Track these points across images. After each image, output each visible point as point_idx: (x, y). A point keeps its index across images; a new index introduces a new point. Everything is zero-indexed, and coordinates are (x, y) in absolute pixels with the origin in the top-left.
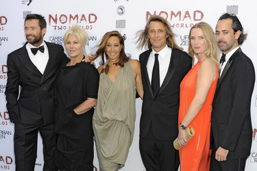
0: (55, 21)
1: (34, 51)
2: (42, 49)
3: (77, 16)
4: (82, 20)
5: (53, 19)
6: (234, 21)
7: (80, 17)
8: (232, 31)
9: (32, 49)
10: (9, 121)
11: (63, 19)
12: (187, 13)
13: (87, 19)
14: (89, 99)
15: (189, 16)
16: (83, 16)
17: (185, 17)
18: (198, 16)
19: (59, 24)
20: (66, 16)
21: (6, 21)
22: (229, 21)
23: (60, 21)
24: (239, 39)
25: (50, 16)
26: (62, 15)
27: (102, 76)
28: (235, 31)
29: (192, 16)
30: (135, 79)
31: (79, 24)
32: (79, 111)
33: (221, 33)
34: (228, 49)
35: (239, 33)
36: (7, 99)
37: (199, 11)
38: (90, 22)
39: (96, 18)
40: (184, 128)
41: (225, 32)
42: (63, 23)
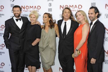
0: (24, 8)
2: (20, 20)
3: (33, 7)
4: (35, 8)
6: (95, 9)
8: (95, 13)
9: (16, 19)
11: (27, 8)
12: (76, 6)
13: (37, 8)
15: (77, 7)
17: (75, 7)
18: (80, 7)
19: (25, 9)
20: (28, 7)
22: (93, 9)
24: (97, 16)
26: (27, 6)
27: (43, 30)
28: (96, 13)
29: (78, 7)
30: (56, 31)
32: (34, 44)
33: (90, 14)
34: (94, 20)
35: (97, 14)
36: (4, 39)
37: (80, 5)
39: (40, 8)
40: (77, 50)
41: (92, 14)
42: (27, 9)
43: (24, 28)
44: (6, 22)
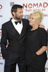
0: (26, 7)
1: (16, 23)
3: (37, 4)
4: (40, 6)
5: (25, 6)
7: (39, 5)
9: (15, 22)
10: (2, 57)
11: (30, 6)
13: (43, 5)
14: (43, 47)
16: (41, 4)
20: (31, 4)
21: (2, 7)
23: (29, 7)
25: (24, 5)
26: (30, 4)
31: (38, 8)
32: (39, 53)
38: (44, 7)
39: (47, 5)
42: (30, 8)
44: (3, 25)
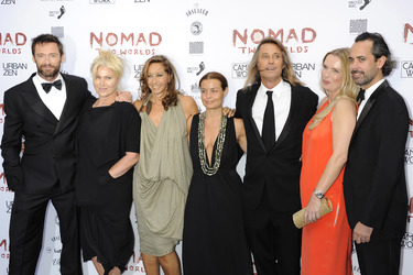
2: (58, 85)
6: (375, 44)
8: (373, 58)
9: (43, 85)
14: (129, 153)
22: (369, 43)
24: (383, 68)
28: (377, 57)
33: (356, 60)
34: (368, 82)
35: (383, 60)
41: (361, 59)
43: (72, 118)
44: (7, 94)
